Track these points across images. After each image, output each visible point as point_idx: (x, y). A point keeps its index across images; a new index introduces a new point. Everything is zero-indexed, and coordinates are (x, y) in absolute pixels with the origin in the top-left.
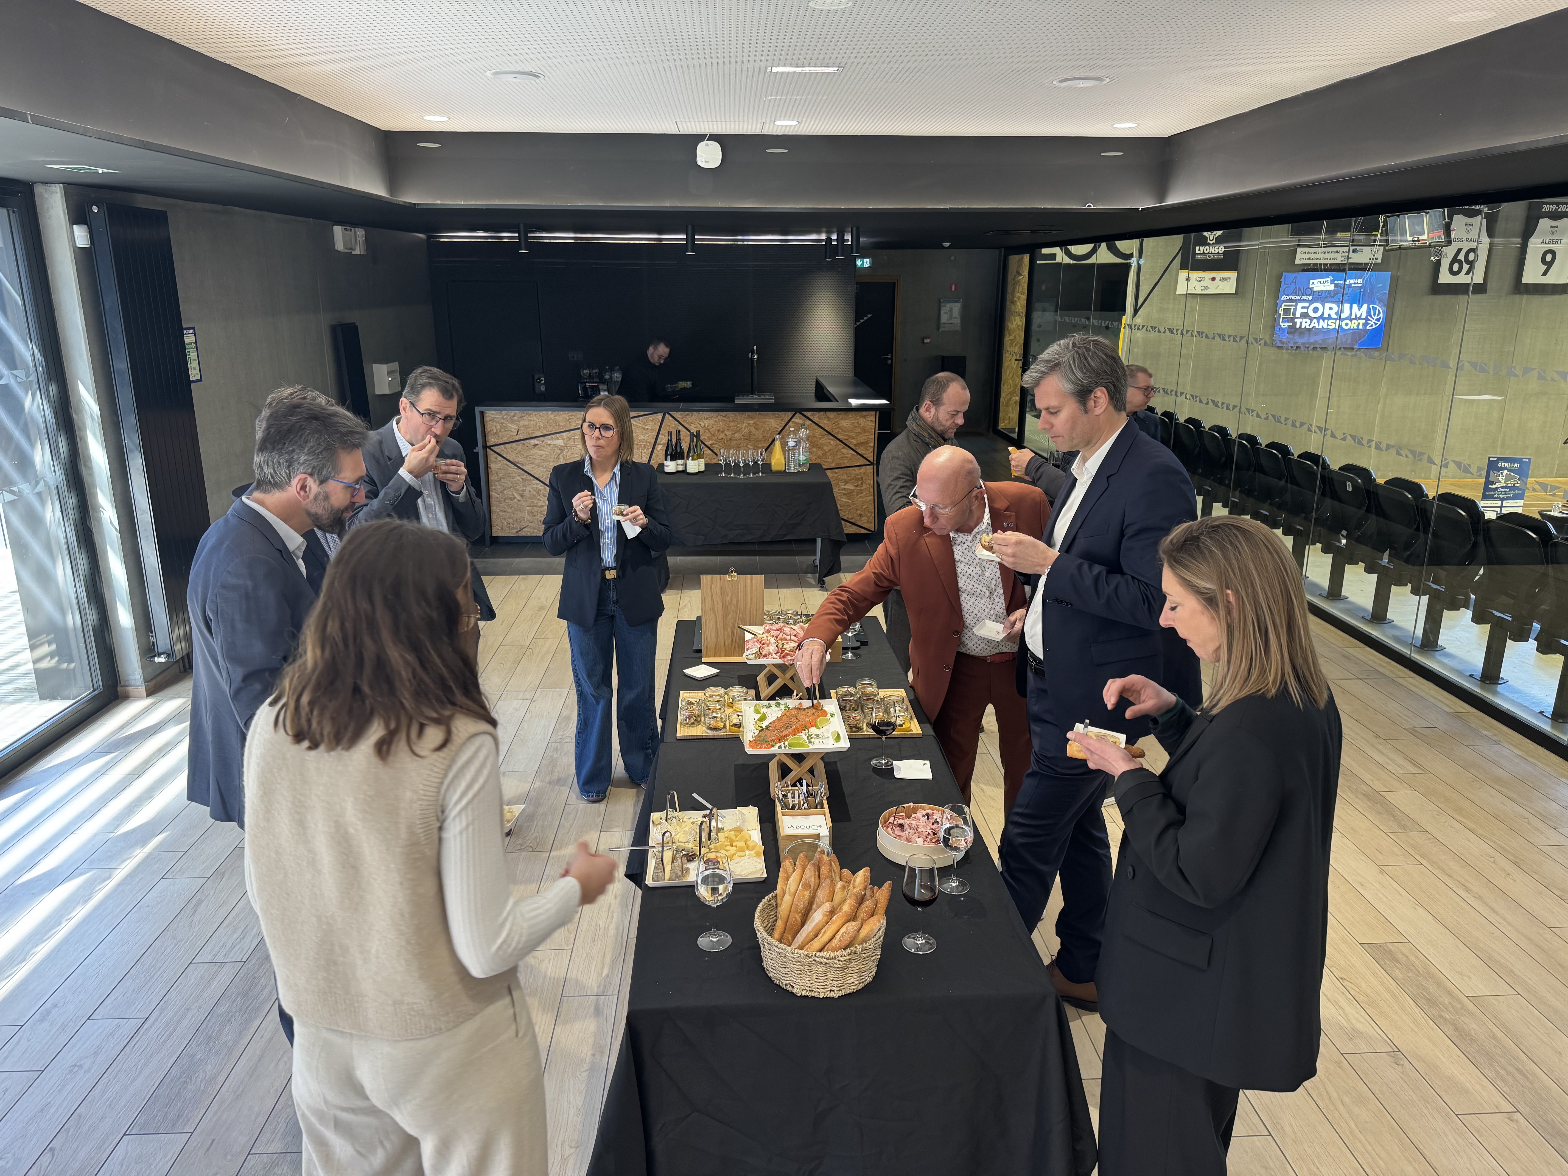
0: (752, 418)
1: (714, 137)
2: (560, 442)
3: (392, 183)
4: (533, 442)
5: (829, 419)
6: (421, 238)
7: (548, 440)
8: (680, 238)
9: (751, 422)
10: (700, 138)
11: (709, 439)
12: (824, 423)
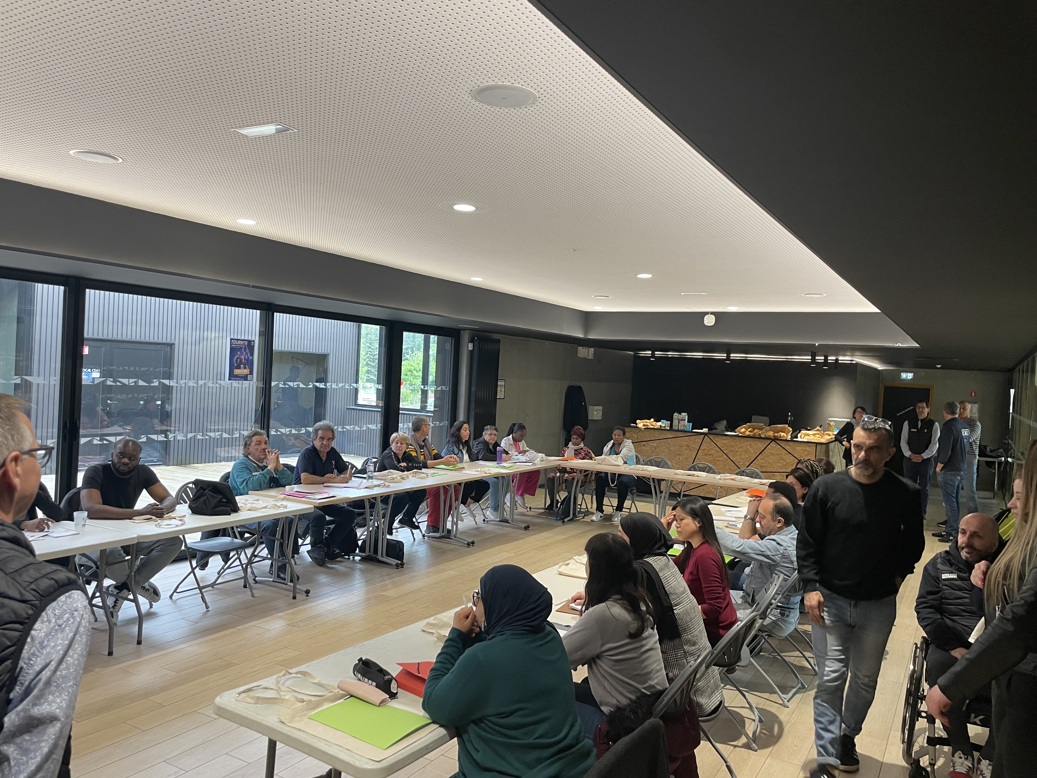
0: (748, 441)
1: (712, 313)
2: (655, 445)
3: (586, 331)
4: (644, 443)
5: (790, 446)
6: (631, 354)
7: (650, 443)
8: (723, 356)
9: (748, 443)
10: (707, 313)
11: (726, 450)
12: (787, 447)
